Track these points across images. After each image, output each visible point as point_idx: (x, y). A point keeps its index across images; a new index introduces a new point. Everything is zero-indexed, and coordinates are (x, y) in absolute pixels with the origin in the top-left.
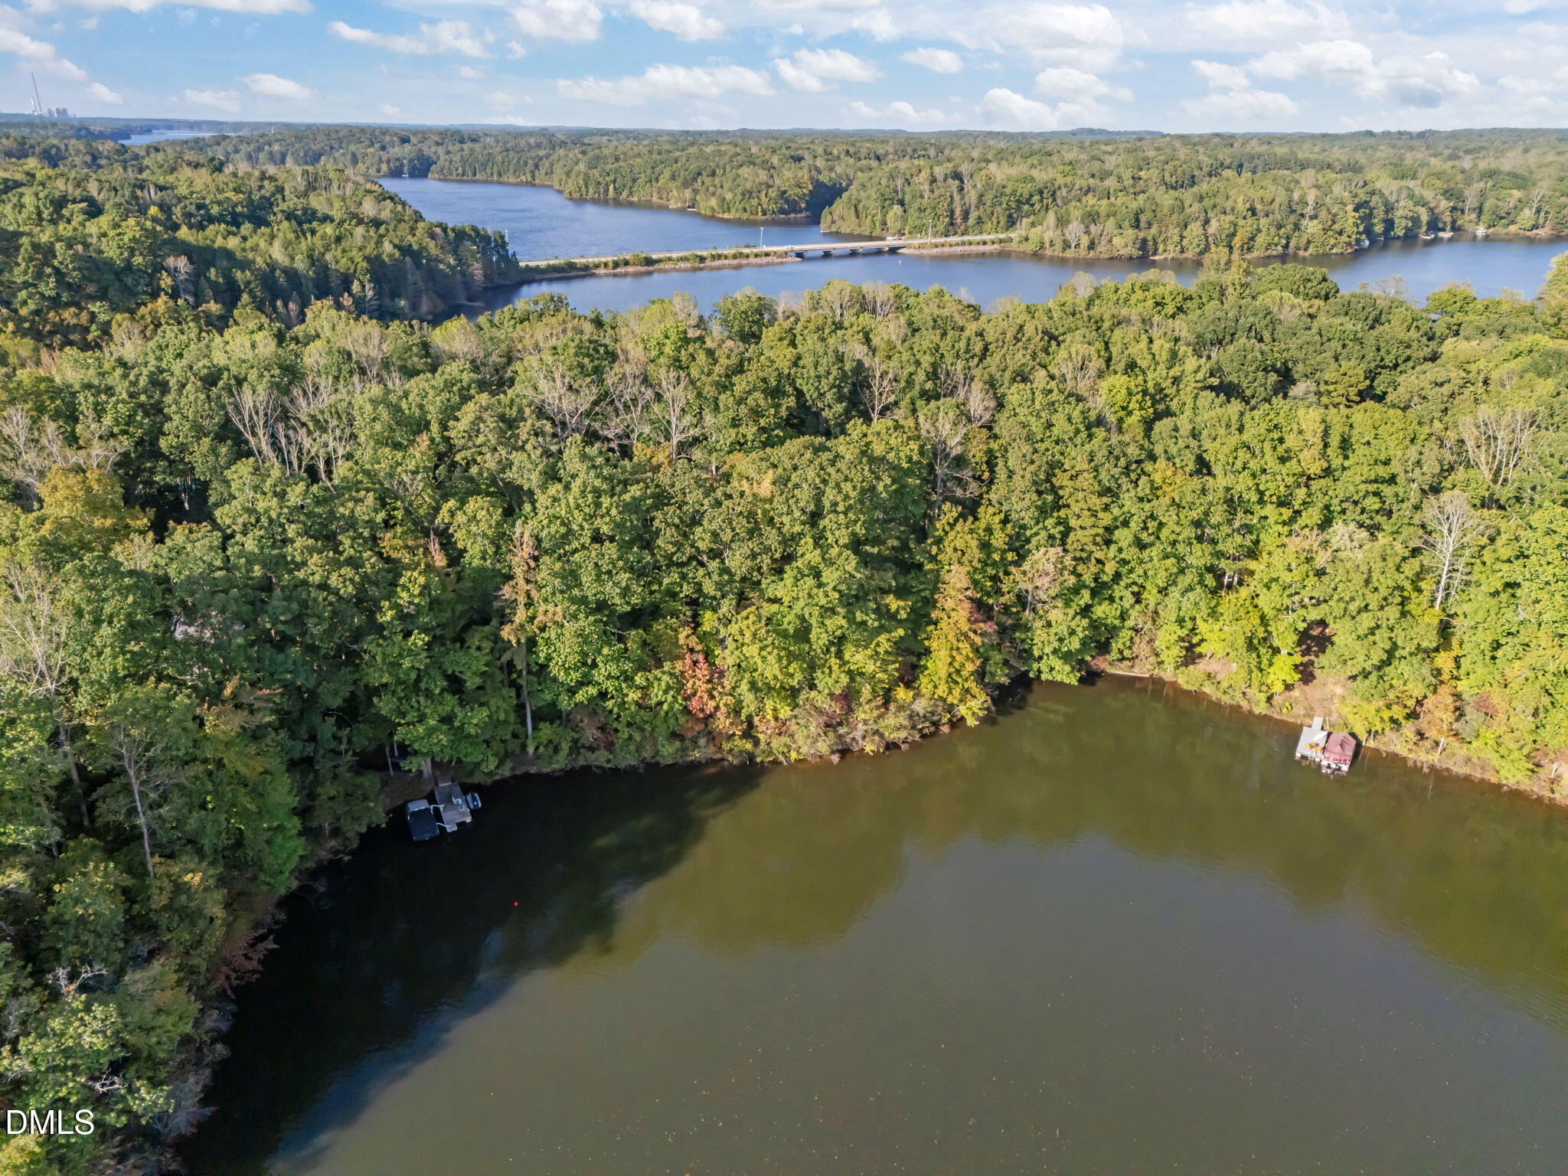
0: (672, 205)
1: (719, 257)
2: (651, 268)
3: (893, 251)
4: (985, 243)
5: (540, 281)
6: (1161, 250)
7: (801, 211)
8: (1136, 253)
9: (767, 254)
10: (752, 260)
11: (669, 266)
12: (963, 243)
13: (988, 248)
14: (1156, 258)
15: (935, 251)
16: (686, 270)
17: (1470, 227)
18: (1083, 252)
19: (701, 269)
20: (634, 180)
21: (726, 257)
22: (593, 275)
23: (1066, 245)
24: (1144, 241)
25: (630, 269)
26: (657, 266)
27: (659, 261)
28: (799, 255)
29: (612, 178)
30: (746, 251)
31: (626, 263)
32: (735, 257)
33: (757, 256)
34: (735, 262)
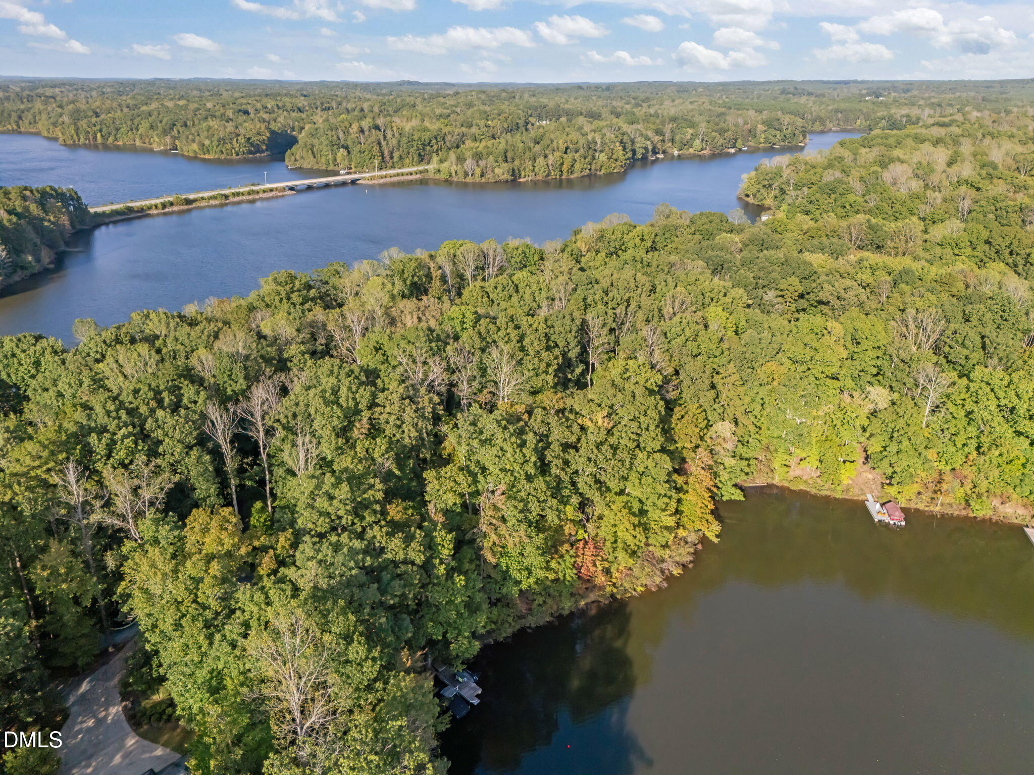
0: (156, 148)
1: (238, 194)
2: (190, 207)
3: (354, 182)
4: (411, 174)
5: (107, 224)
6: (523, 175)
7: (263, 152)
8: (510, 178)
9: (271, 190)
10: (262, 195)
11: (203, 204)
12: (398, 175)
13: (414, 177)
14: (521, 180)
15: (382, 181)
16: (215, 206)
17: (670, 151)
18: (477, 179)
19: (226, 204)
20: (117, 130)
21: (243, 194)
22: (148, 215)
23: (466, 174)
24: (513, 170)
25: (176, 208)
26: (194, 205)
27: (195, 201)
28: (291, 189)
29: (98, 127)
30: (256, 188)
31: (172, 204)
32: (249, 193)
33: (264, 192)
34: (250, 197)
